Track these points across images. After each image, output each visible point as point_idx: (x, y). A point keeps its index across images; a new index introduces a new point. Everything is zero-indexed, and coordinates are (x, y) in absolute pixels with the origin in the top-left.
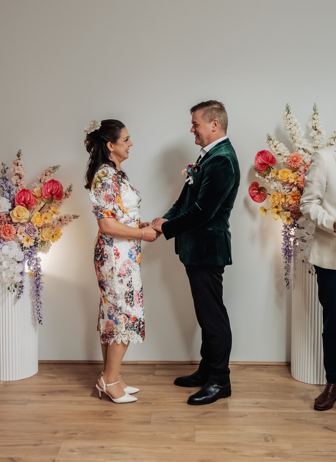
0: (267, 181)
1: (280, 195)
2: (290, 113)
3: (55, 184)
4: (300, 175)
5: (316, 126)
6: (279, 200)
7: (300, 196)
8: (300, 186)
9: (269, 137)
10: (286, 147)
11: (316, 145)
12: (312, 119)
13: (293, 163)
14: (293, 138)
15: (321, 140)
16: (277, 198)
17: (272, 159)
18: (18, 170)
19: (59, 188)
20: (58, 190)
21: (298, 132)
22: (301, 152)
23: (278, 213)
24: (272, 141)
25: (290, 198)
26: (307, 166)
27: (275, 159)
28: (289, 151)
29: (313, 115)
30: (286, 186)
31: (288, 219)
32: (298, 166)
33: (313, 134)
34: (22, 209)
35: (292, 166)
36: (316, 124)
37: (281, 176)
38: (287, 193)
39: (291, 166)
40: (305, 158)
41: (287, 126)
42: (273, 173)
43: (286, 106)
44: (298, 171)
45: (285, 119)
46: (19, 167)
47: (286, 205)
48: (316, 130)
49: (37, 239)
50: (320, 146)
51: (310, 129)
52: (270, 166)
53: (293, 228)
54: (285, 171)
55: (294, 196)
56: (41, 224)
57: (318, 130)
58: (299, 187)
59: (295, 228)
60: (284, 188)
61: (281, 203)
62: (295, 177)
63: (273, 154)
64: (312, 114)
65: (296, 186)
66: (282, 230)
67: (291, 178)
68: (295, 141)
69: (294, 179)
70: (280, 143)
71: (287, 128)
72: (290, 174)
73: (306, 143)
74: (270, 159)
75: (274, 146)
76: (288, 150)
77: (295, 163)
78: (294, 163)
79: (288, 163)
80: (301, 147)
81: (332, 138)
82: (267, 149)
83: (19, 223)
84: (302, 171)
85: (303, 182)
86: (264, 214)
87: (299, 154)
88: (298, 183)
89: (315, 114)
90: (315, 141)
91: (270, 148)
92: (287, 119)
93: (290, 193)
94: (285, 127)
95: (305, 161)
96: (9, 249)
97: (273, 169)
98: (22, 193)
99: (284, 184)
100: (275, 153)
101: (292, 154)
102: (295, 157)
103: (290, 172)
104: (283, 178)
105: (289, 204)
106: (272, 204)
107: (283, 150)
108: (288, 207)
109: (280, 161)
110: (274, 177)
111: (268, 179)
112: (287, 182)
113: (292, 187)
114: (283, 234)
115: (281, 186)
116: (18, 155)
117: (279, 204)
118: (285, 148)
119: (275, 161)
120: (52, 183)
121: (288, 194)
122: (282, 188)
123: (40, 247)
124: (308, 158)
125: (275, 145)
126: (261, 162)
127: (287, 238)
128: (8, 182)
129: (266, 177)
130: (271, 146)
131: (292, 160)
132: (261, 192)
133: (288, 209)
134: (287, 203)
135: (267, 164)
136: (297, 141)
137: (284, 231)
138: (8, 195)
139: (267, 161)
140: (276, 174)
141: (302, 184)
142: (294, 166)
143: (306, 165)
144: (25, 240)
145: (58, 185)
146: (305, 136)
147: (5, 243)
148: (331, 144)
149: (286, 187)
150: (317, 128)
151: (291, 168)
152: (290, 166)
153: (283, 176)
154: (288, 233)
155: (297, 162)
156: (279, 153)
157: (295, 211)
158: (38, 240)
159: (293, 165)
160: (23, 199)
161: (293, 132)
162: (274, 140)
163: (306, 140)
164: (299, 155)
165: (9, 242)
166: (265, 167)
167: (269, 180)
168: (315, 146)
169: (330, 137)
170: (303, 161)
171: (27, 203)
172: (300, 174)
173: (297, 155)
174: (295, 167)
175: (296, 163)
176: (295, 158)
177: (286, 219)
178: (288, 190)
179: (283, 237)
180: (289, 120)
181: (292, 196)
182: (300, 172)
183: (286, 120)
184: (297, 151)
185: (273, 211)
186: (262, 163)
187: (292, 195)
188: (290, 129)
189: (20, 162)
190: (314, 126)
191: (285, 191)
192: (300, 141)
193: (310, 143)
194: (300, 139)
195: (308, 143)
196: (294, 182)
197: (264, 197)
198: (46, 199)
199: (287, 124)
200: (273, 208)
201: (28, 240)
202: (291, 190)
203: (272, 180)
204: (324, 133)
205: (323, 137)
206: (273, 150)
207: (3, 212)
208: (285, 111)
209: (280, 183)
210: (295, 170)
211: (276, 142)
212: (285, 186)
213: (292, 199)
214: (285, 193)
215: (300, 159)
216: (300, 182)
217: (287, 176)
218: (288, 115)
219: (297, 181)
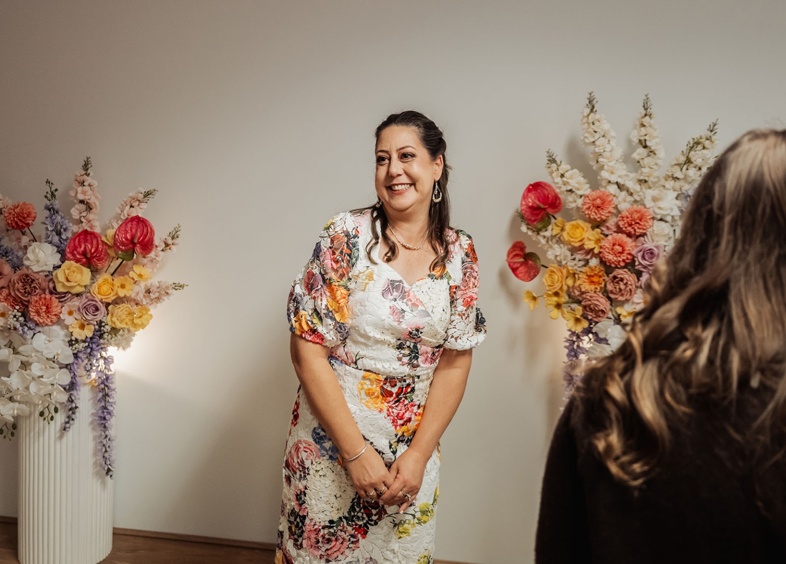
0: (543, 241)
1: (565, 271)
2: (596, 111)
3: (141, 225)
4: (607, 236)
5: (645, 140)
6: (562, 282)
7: (604, 276)
8: (604, 257)
9: (550, 157)
10: (584, 177)
11: (644, 176)
12: (640, 126)
13: (593, 210)
14: (598, 162)
15: (655, 167)
16: (558, 276)
17: (554, 201)
18: (84, 193)
19: (147, 232)
20: (146, 236)
21: (608, 148)
22: (613, 189)
23: (558, 306)
24: (556, 164)
25: (583, 279)
26: (623, 217)
27: (560, 199)
28: (588, 186)
29: (643, 117)
30: (578, 254)
31: (577, 320)
32: (603, 217)
33: (639, 154)
34: (76, 267)
35: (592, 217)
36: (646, 135)
37: (568, 234)
38: (579, 267)
39: (590, 217)
40: (619, 202)
41: (586, 137)
42: (555, 227)
43: (588, 96)
44: (603, 226)
45: (584, 124)
46: (87, 188)
47: (576, 291)
48: (645, 147)
49: (103, 324)
50: (651, 180)
51: (634, 144)
52: (550, 213)
53: (587, 335)
54: (578, 224)
55: (592, 276)
56: (112, 298)
57: (650, 149)
58: (603, 259)
59: (591, 335)
60: (573, 257)
61: (565, 288)
62: (597, 237)
63: (558, 191)
64: (639, 116)
65: (597, 256)
66: (565, 338)
67: (589, 240)
68: (602, 168)
69: (593, 242)
70: (572, 169)
71: (587, 141)
72: (587, 231)
73: (624, 172)
74: (550, 199)
75: (560, 175)
76: (587, 183)
77: (598, 210)
78: (596, 211)
79: (584, 210)
80: (614, 179)
81: (676, 165)
82: (544, 178)
83: (70, 293)
84: (612, 227)
85: (613, 249)
86: (531, 305)
87: (607, 193)
88: (601, 250)
89: (646, 115)
90: (643, 169)
91: (553, 178)
92: (589, 123)
93: (584, 269)
94: (584, 139)
95: (619, 207)
96: (46, 342)
97: (555, 219)
98: (82, 237)
99: (573, 250)
100: (560, 188)
101: (594, 193)
102: (598, 199)
103: (587, 228)
104: (572, 240)
105: (581, 291)
106: (548, 288)
107: (577, 183)
108: (580, 295)
109: (570, 204)
110: (557, 235)
111: (544, 237)
112: (581, 248)
113: (589, 257)
114: (568, 344)
115: (569, 253)
116: (86, 167)
117: (561, 288)
118: (582, 179)
119: (560, 203)
120: (135, 223)
121: (581, 272)
122: (570, 257)
123: (108, 338)
124: (625, 201)
125: (562, 173)
126: (533, 204)
127: (574, 352)
128: (56, 215)
129: (542, 234)
130: (554, 175)
131: (593, 204)
132: (530, 262)
133: (578, 300)
134: (578, 288)
135: (544, 209)
136: (606, 167)
137: (569, 340)
138: (56, 239)
139: (545, 204)
140: (560, 228)
141: (609, 253)
142: (596, 217)
143: (620, 216)
144: (78, 326)
145: (146, 226)
146: (623, 158)
147: (38, 329)
148: (675, 176)
149: (578, 256)
150: (648, 144)
151: (590, 220)
152: (587, 216)
153: (572, 236)
154: (576, 343)
155: (602, 209)
156: (569, 188)
157: (592, 306)
158: (104, 326)
159: (593, 215)
160: (82, 249)
161: (599, 149)
162: (561, 162)
163: (625, 167)
164: (608, 196)
165: (46, 328)
166: (539, 213)
167: (546, 239)
168: (642, 178)
169: (673, 163)
170: (616, 208)
171: (89, 256)
172: (606, 232)
173: (604, 194)
174: (599, 218)
175: (601, 212)
176: (598, 201)
177: (573, 319)
178: (582, 263)
179: (566, 351)
180: (593, 124)
181: (589, 276)
182: (608, 228)
183: (586, 126)
184: (605, 187)
185: (549, 302)
186: (535, 205)
187: (589, 274)
188: (594, 142)
189: (88, 180)
190: (642, 138)
191: (575, 265)
192: (612, 167)
193: (631, 172)
194: (612, 164)
195: (628, 172)
196: (594, 248)
197: (535, 272)
198: (122, 251)
199: (588, 132)
200: (549, 295)
201: (82, 327)
202: (587, 262)
203: (552, 240)
204: (661, 153)
205: (659, 162)
206: (557, 183)
207: (42, 271)
208: (586, 107)
209: (566, 247)
210: (597, 224)
211: (564, 167)
212: (576, 255)
213: (587, 281)
214: (576, 267)
215: (610, 203)
216: (605, 249)
217: (582, 235)
218: (592, 114)
219: (601, 247)
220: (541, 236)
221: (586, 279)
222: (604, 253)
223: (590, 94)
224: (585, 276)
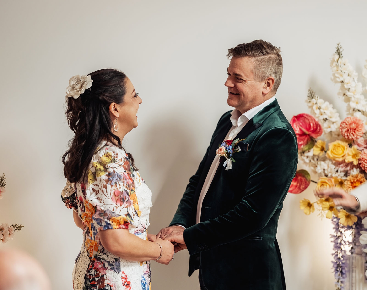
1: (333, 180)
4: (360, 151)
8: (364, 167)
9: (311, 94)
13: (351, 132)
14: (345, 95)
16: (328, 185)
17: (315, 127)
21: (353, 85)
22: (359, 115)
23: (330, 208)
24: (315, 99)
25: (348, 185)
27: (320, 126)
30: (340, 167)
31: (348, 217)
35: (350, 137)
37: (332, 152)
38: (342, 177)
39: (348, 138)
41: (337, 77)
42: (316, 149)
43: (336, 46)
44: (355, 144)
45: (334, 67)
52: (314, 137)
54: (339, 144)
55: (355, 183)
58: (363, 169)
60: (336, 170)
62: (354, 152)
63: (317, 120)
65: (357, 167)
67: (349, 155)
68: (349, 100)
69: (352, 157)
70: (325, 102)
71: (338, 79)
72: (346, 148)
73: (364, 102)
74: (312, 127)
75: (318, 107)
76: (336, 113)
77: (354, 132)
78: (353, 133)
79: (343, 133)
82: (305, 111)
86: (307, 210)
87: (357, 119)
88: (360, 162)
91: (312, 110)
92: (338, 67)
93: (348, 178)
97: (317, 142)
99: (338, 164)
100: (318, 117)
101: (349, 119)
102: (353, 124)
103: (346, 146)
104: (336, 156)
107: (330, 113)
109: (326, 129)
110: (319, 154)
111: (307, 157)
112: (344, 162)
113: (348, 168)
114: (333, 239)
115: (333, 167)
118: (332, 109)
119: (320, 129)
121: (345, 180)
122: (334, 170)
125: (320, 105)
129: (306, 154)
130: (313, 108)
131: (350, 128)
132: (300, 178)
135: (309, 135)
136: (353, 99)
137: (335, 236)
139: (308, 130)
140: (322, 149)
142: (353, 137)
149: (340, 169)
152: (346, 137)
153: (336, 153)
154: (340, 238)
156: (325, 117)
161: (347, 86)
164: (360, 121)
166: (304, 138)
167: (309, 159)
172: (360, 148)
173: (355, 120)
174: (355, 138)
175: (357, 133)
176: (354, 126)
177: (344, 217)
178: (344, 174)
180: (341, 67)
182: (359, 146)
183: (335, 68)
185: (323, 206)
186: (300, 132)
187: (352, 181)
188: (342, 80)
191: (339, 175)
192: (357, 98)
194: (357, 96)
196: (353, 161)
197: (305, 185)
199: (338, 73)
200: (322, 201)
202: (348, 173)
203: (314, 159)
206: (316, 114)
208: (335, 55)
209: (331, 162)
211: (320, 101)
212: (338, 168)
214: (340, 177)
215: (362, 126)
216: (364, 161)
217: (343, 152)
218: (340, 59)
219: (359, 160)
220: (304, 156)
221: (350, 185)
222: (363, 164)
223: (338, 45)
224: (349, 183)
